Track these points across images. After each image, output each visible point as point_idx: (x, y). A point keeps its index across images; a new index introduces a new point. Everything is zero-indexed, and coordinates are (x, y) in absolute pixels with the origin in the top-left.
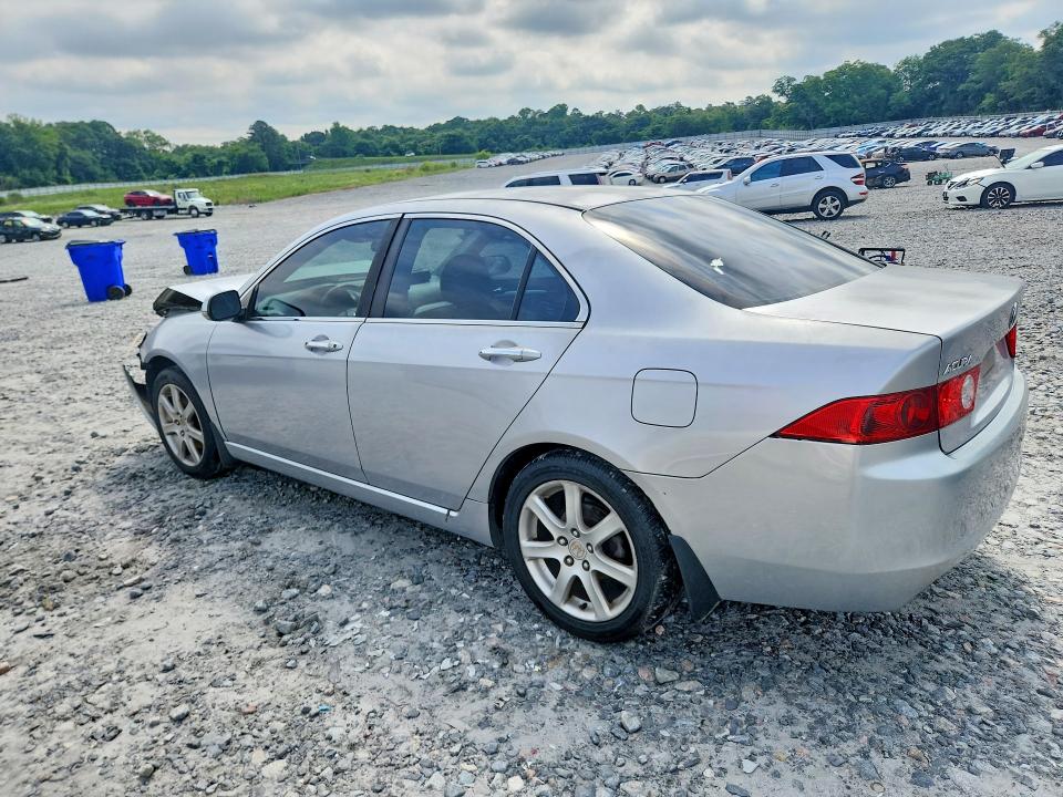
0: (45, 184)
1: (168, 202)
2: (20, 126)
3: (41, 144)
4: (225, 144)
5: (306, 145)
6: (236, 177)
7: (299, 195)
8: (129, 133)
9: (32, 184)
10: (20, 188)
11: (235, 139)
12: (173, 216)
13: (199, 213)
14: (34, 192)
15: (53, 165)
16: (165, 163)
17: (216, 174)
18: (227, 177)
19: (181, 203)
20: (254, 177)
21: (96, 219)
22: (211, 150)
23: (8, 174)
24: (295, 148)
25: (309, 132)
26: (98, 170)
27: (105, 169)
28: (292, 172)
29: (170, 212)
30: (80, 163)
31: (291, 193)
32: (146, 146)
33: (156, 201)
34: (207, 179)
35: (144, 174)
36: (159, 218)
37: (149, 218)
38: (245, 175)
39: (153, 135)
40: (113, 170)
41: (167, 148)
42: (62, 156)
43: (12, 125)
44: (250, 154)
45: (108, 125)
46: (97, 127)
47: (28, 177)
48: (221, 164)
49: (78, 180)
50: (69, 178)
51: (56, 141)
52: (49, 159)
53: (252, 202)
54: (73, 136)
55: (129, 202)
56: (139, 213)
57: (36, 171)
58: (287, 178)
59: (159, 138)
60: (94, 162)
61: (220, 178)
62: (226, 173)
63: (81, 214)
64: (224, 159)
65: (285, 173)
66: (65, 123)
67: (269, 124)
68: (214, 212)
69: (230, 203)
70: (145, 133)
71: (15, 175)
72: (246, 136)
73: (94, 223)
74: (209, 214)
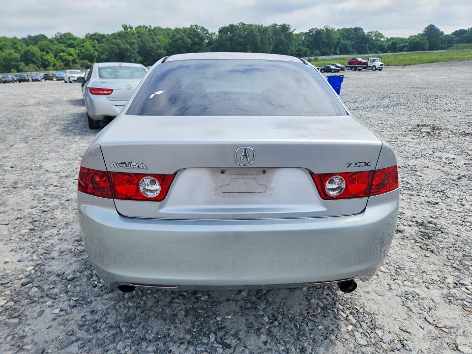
0: (329, 55)
1: (365, 63)
2: (327, 30)
3: (332, 38)
4: (411, 37)
5: (453, 36)
6: (409, 52)
7: (432, 62)
8: (369, 33)
9: (324, 54)
10: (320, 56)
11: (416, 34)
12: (366, 70)
13: (376, 69)
14: (324, 57)
15: (334, 46)
16: (379, 46)
17: (400, 51)
18: (405, 53)
19: (370, 64)
20: (418, 53)
21: (334, 70)
22: (402, 40)
23: (317, 50)
24: (446, 38)
25: (458, 30)
26: (351, 49)
27: (353, 49)
28: (439, 51)
29: (364, 68)
30: (344, 46)
31: (428, 61)
32: (374, 38)
33: (360, 63)
34: (395, 53)
35: (368, 51)
36: (359, 70)
37: (355, 70)
38: (414, 52)
39: (379, 33)
40: (356, 48)
41: (382, 39)
42: (338, 43)
43: (325, 30)
44: (421, 42)
45: (361, 29)
46: (357, 30)
47: (324, 51)
48: (404, 46)
49: (341, 53)
50: (338, 52)
51: (338, 37)
52: (333, 44)
53: (404, 65)
54: (346, 34)
55: (350, 63)
56: (351, 68)
57: (328, 49)
58: (435, 54)
59: (381, 34)
60: (350, 46)
61: (402, 53)
62: (406, 51)
63: (329, 67)
64: (407, 44)
65: (435, 51)
66: (345, 28)
67: (436, 26)
68: (383, 69)
69: (395, 65)
70: (376, 32)
71: (320, 50)
72: (422, 32)
73: (333, 71)
74: (380, 70)
